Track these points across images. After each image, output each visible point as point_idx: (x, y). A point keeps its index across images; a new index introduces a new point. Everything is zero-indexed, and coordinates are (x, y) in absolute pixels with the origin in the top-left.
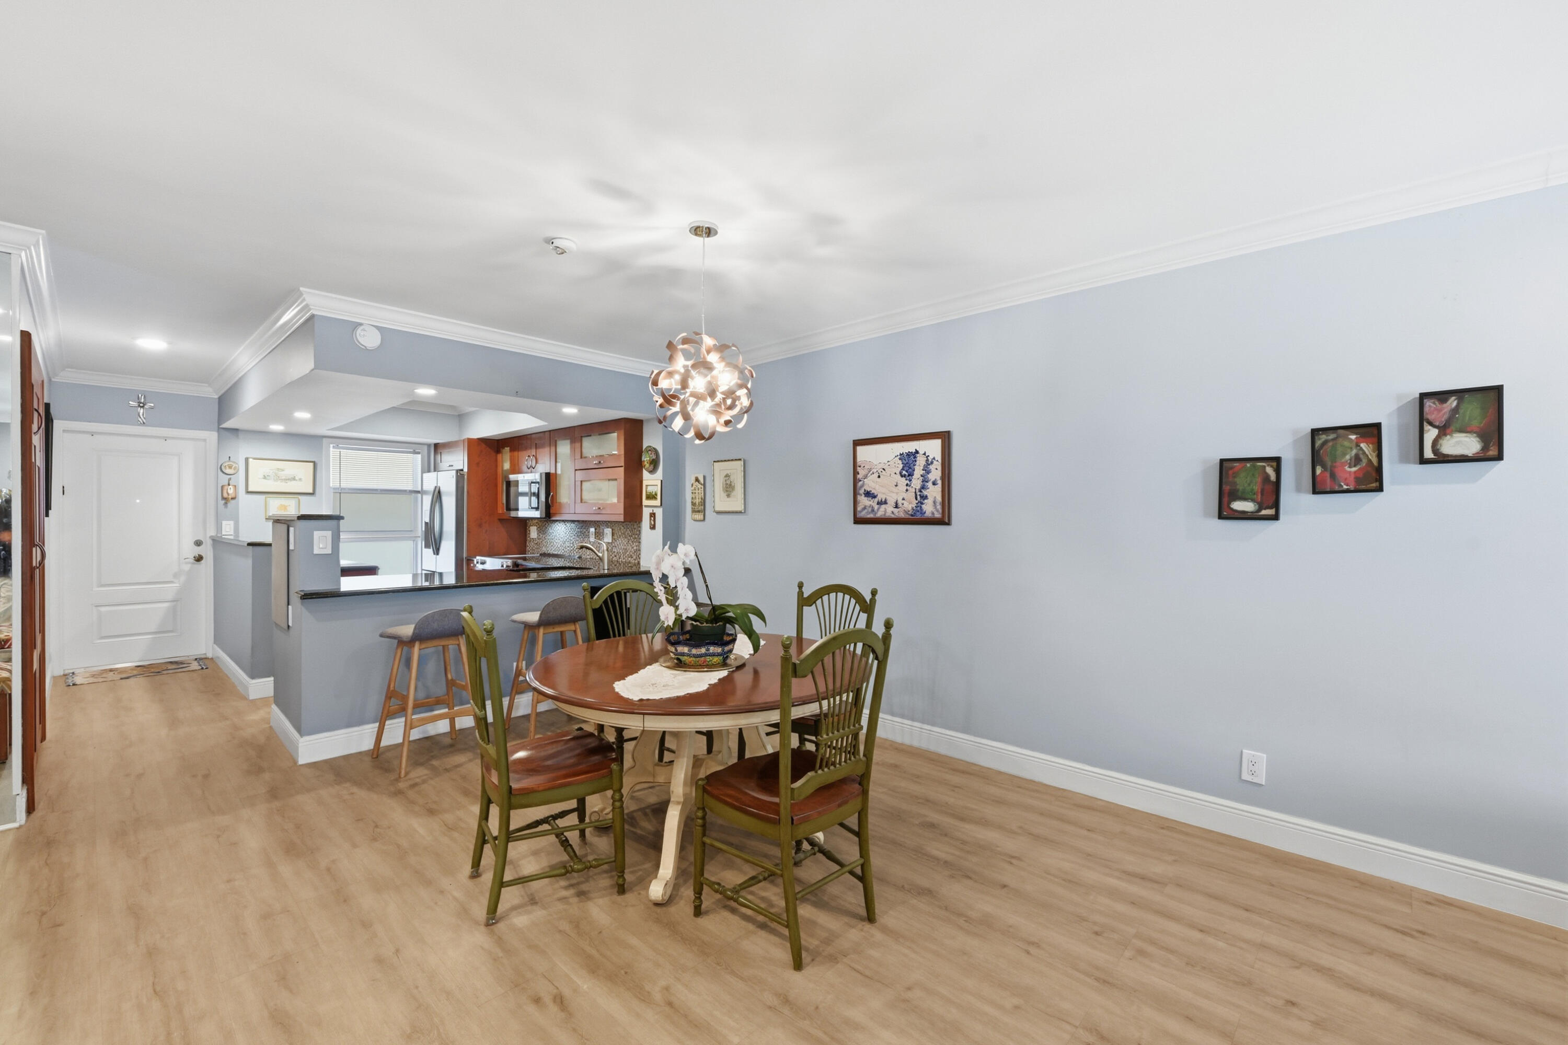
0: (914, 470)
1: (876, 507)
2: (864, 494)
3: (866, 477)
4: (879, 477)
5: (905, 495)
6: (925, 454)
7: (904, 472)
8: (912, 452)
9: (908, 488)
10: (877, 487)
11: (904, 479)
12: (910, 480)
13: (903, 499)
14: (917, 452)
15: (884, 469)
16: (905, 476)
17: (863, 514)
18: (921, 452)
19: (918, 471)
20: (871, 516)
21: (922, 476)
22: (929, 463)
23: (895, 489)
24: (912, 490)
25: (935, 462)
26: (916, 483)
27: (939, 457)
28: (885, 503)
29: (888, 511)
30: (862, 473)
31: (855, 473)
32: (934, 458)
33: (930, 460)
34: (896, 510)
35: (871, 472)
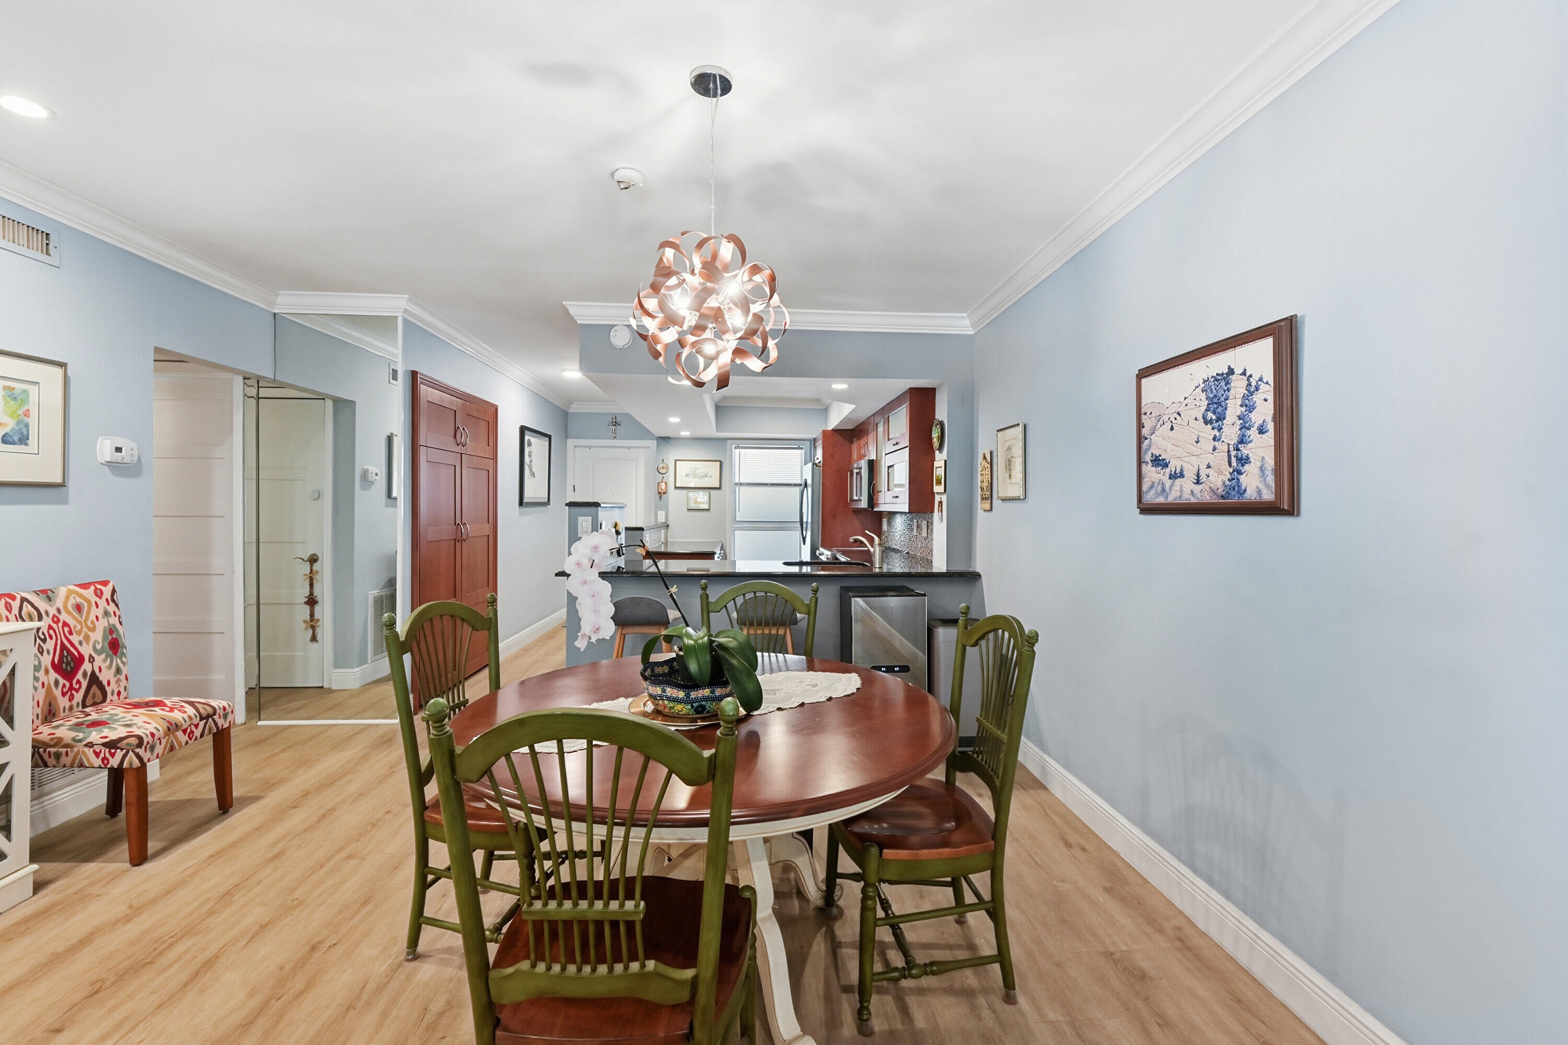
0: (1226, 409)
1: (1168, 483)
2: (1152, 461)
3: (1153, 432)
4: (1172, 429)
5: (1210, 458)
6: (1244, 373)
7: (1210, 415)
8: (1223, 374)
9: (1216, 443)
10: (1170, 447)
11: (1209, 426)
12: (1220, 429)
13: (1209, 467)
14: (1231, 371)
15: (1179, 414)
16: (1211, 422)
17: (1151, 498)
18: (1239, 370)
19: (1234, 409)
20: (1161, 500)
21: (1240, 418)
22: (1252, 391)
23: (1195, 450)
24: (1222, 447)
25: (1263, 387)
26: (1231, 433)
27: (1269, 376)
28: (1182, 475)
29: (1185, 490)
30: (1148, 422)
31: (1140, 426)
32: (1261, 379)
33: (1254, 384)
34: (1197, 488)
35: (1161, 422)
